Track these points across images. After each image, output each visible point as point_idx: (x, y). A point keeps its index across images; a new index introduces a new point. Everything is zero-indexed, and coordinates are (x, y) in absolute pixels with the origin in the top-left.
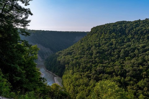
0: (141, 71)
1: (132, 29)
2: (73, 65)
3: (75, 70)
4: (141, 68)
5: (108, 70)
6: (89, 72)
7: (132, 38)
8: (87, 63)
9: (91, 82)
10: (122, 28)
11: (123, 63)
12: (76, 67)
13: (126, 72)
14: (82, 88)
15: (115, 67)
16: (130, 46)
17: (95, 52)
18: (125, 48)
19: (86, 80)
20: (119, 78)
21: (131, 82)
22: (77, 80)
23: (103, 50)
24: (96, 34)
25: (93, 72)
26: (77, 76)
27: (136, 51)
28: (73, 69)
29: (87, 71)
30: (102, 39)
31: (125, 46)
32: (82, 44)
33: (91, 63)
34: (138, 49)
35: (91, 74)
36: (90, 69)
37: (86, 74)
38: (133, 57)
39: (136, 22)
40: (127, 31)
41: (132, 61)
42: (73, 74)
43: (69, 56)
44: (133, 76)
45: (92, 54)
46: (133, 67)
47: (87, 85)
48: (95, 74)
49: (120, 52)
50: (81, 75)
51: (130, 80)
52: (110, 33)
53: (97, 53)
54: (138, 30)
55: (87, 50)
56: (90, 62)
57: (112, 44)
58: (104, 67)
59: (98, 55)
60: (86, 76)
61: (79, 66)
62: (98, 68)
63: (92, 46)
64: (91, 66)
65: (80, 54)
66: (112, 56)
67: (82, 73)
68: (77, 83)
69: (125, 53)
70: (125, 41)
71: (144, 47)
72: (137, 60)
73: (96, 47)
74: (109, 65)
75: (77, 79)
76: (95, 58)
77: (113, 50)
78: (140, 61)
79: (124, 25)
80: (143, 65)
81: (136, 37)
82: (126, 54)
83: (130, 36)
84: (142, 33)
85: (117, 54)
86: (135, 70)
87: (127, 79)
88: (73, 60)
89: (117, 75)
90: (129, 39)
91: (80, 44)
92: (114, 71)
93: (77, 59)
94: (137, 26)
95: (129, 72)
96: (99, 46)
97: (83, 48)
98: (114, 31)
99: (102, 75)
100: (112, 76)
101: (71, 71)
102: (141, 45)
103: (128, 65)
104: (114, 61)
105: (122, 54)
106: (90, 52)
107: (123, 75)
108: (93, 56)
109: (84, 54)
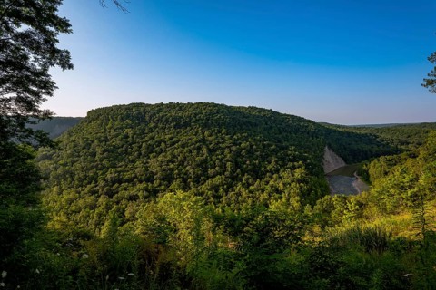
0: (172, 170)
1: (154, 114)
2: (57, 177)
3: (63, 186)
4: (171, 166)
5: (127, 176)
6: (92, 185)
7: (156, 127)
8: (88, 170)
9: (100, 200)
10: (139, 113)
11: (148, 163)
12: (66, 179)
13: (153, 174)
14: (85, 214)
15: (137, 170)
16: (153, 138)
17: (99, 150)
18: (147, 141)
19: (90, 199)
20: (144, 184)
21: (162, 187)
22: (73, 201)
23: (114, 146)
24: (99, 122)
25: (101, 183)
26: (71, 196)
27: (163, 145)
28: (59, 184)
29: (90, 183)
30: (110, 128)
31: (147, 139)
32: (73, 138)
33: (95, 170)
34: (165, 142)
35: (98, 188)
36: (94, 179)
37: (87, 190)
38: (160, 153)
39: (157, 105)
40: (147, 118)
41: (159, 158)
42: (60, 193)
43: (47, 162)
44: (163, 179)
45: (94, 155)
46: (161, 166)
47: (93, 207)
48: (105, 186)
49: (140, 147)
50: (79, 193)
51: (160, 185)
52: (122, 119)
53: (104, 151)
54: (162, 117)
55: (84, 148)
56: (93, 167)
57: (127, 137)
58: (119, 172)
59: (105, 155)
60: (89, 192)
61: (72, 177)
62: (109, 176)
63: (92, 142)
64: (96, 174)
65: (72, 155)
66: (130, 154)
67: (80, 189)
68: (73, 207)
69: (148, 148)
70: (146, 131)
71: (171, 139)
72: (165, 156)
73: (100, 141)
74: (127, 169)
75: (70, 202)
76: (101, 160)
77: (130, 145)
78: (169, 157)
79: (142, 109)
80: (173, 162)
81: (160, 125)
82: (150, 150)
83: (152, 125)
84: (167, 121)
85: (137, 150)
86: (164, 170)
87: (156, 184)
88: (56, 169)
89: (141, 182)
90: (151, 128)
91: (68, 138)
92: (136, 177)
93: (65, 165)
94: (160, 111)
95: (156, 174)
96: (106, 140)
97: (75, 146)
98: (128, 116)
99: (117, 185)
100: (134, 185)
101: (55, 189)
102: (167, 137)
103: (154, 165)
104: (133, 161)
105: (144, 150)
106: (91, 150)
107: (149, 179)
108: (97, 158)
109: (79, 156)
